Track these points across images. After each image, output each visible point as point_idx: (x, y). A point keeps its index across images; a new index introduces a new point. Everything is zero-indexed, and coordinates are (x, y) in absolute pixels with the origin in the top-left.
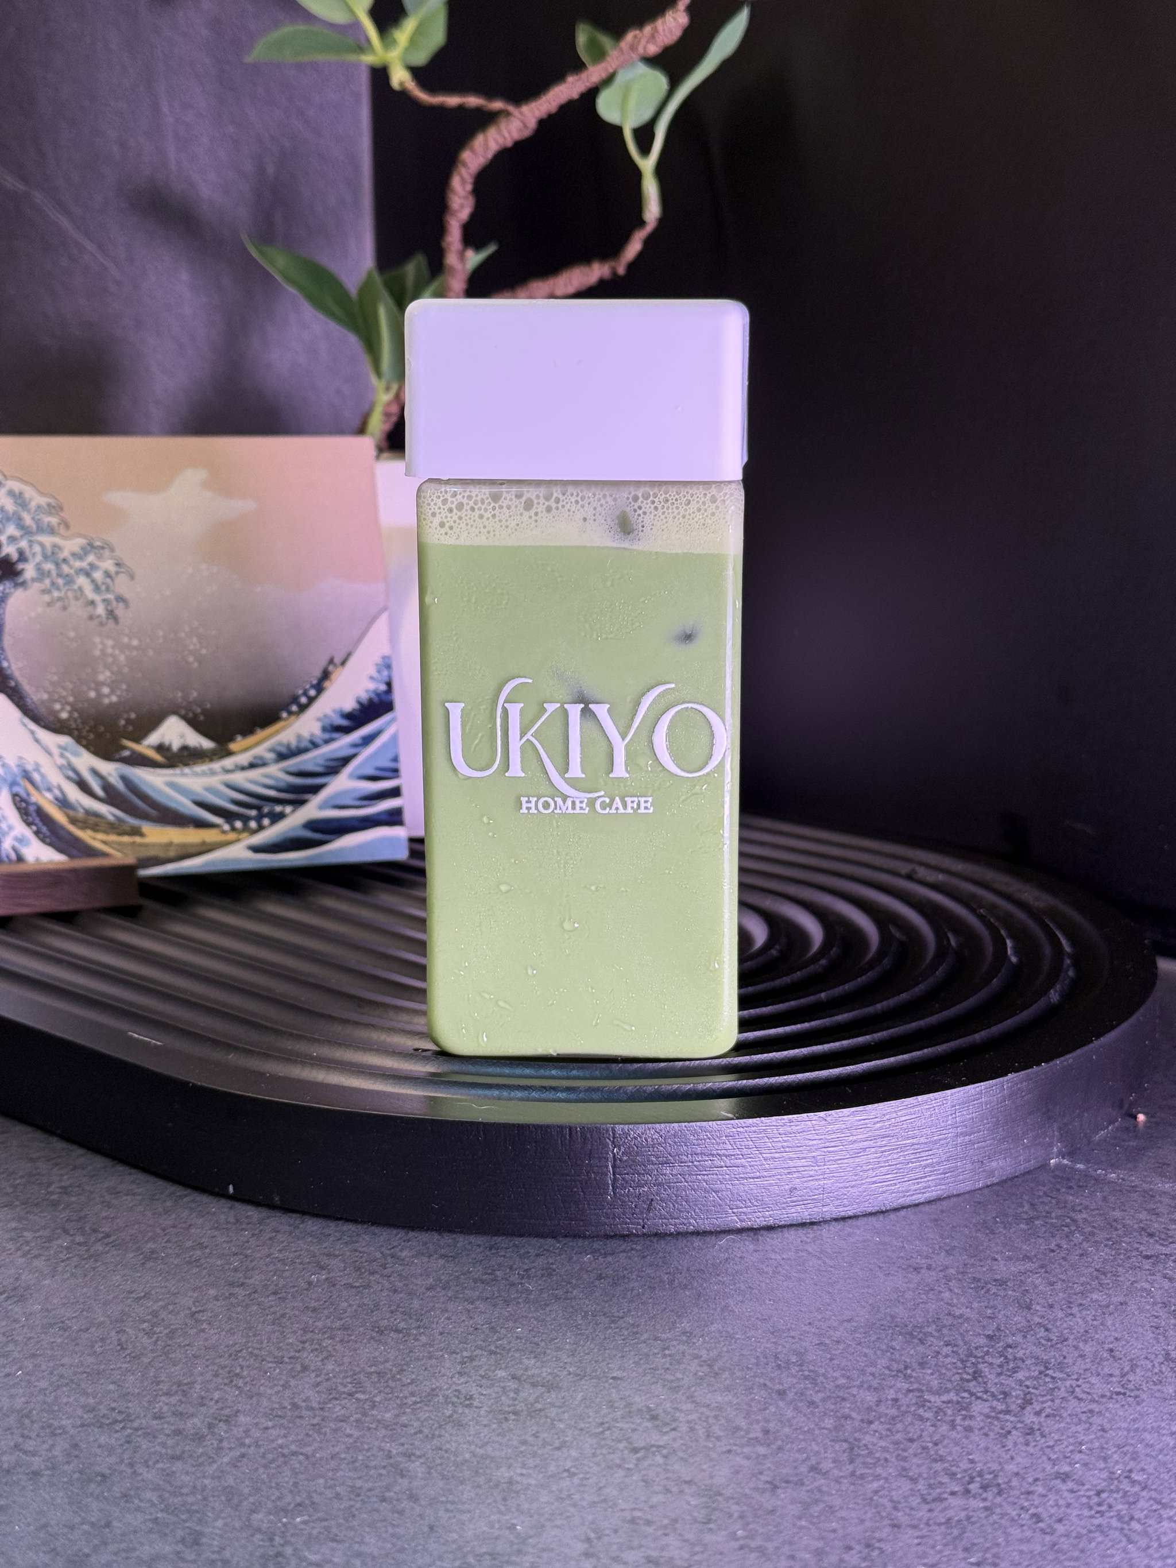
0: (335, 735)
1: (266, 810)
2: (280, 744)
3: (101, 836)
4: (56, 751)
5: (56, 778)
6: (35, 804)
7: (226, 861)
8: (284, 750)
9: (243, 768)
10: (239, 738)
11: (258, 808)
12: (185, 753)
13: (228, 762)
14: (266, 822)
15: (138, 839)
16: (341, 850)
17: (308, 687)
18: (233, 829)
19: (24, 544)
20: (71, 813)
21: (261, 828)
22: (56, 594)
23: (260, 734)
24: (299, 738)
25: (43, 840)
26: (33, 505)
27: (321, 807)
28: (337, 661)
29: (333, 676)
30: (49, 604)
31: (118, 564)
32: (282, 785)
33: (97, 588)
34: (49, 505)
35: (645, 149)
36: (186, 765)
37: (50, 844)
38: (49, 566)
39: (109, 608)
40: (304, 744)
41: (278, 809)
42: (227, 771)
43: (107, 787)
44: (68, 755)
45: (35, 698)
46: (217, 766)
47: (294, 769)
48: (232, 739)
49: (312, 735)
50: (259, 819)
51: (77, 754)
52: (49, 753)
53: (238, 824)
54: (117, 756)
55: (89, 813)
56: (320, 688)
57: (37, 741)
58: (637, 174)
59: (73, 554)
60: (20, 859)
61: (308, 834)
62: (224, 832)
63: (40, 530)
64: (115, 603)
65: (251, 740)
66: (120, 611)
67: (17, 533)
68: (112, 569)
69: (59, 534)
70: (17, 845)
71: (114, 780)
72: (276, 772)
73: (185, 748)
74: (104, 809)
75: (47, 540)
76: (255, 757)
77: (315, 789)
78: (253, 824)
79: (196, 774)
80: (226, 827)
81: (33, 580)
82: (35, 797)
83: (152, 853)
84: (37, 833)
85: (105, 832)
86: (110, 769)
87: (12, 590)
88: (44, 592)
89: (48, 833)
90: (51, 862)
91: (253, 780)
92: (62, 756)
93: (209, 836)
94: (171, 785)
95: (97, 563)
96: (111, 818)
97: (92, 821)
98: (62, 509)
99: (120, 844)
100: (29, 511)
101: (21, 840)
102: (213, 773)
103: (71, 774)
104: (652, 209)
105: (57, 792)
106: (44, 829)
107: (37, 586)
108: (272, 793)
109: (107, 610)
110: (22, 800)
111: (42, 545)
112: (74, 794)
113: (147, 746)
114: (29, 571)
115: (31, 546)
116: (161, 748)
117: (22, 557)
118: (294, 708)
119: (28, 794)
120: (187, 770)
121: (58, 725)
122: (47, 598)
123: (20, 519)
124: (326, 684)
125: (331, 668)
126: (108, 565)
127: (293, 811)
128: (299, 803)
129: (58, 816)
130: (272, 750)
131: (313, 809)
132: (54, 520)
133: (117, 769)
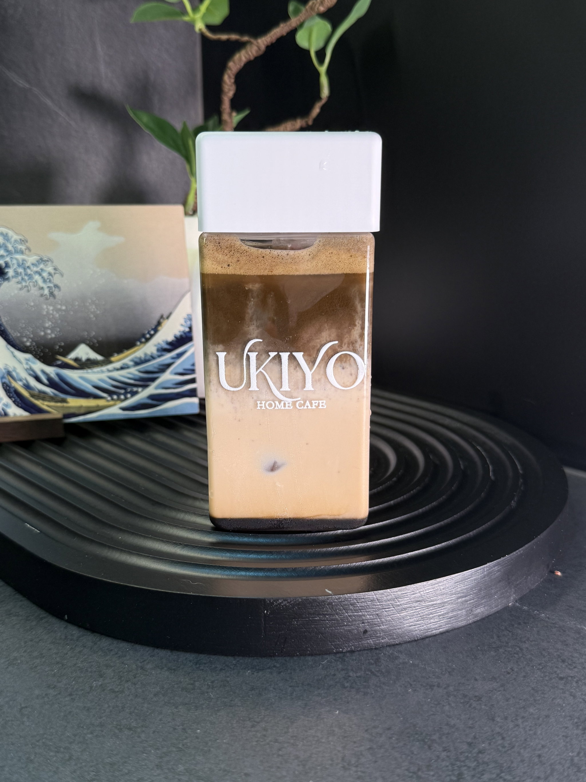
0: (163, 353)
1: (129, 390)
2: (136, 358)
3: (46, 403)
4: (24, 362)
5: (24, 375)
6: (14, 387)
7: (109, 415)
8: (138, 360)
9: (118, 370)
10: (116, 355)
11: (125, 389)
12: (89, 362)
13: (110, 367)
14: (129, 395)
15: (65, 405)
16: (166, 409)
17: (150, 330)
18: (112, 399)
19: (8, 259)
20: (31, 392)
21: (126, 399)
22: (24, 284)
23: (126, 353)
24: (146, 355)
25: (18, 406)
26: (13, 240)
27: (157, 388)
28: (165, 316)
29: (163, 324)
30: (21, 289)
31: (55, 269)
32: (137, 377)
33: (45, 281)
34: (21, 240)
35: (321, 61)
36: (89, 368)
37: (21, 407)
38: (20, 270)
39: (51, 291)
40: (148, 358)
41: (135, 389)
42: (109, 371)
43: (49, 379)
44: (30, 363)
45: (14, 336)
46: (104, 368)
47: (142, 370)
48: (111, 355)
49: (152, 353)
50: (125, 394)
51: (34, 363)
52: (20, 362)
53: (115, 397)
54: (55, 364)
55: (41, 392)
56: (156, 330)
57: (14, 356)
58: (317, 74)
59: (33, 264)
60: (6, 414)
61: (150, 401)
62: (108, 401)
63: (17, 251)
64: (54, 289)
65: (121, 356)
66: (56, 292)
67: (5, 254)
68: (52, 272)
69: (25, 254)
70: (5, 407)
71: (53, 375)
72: (134, 371)
73: (88, 360)
74: (49, 390)
75: (19, 257)
76: (124, 364)
77: (153, 380)
78: (122, 397)
79: (94, 373)
80: (109, 398)
81: (13, 277)
82: (14, 384)
83: (72, 411)
84: (14, 402)
85: (49, 401)
86: (51, 371)
87: (2, 282)
88: (18, 283)
89: (20, 402)
90: (21, 416)
91: (122, 375)
92: (27, 364)
93: (101, 403)
94: (81, 378)
95: (45, 269)
96: (52, 394)
97: (42, 396)
98: (27, 242)
99: (57, 407)
100: (11, 243)
101: (7, 405)
102: (102, 372)
103: (31, 372)
104: (325, 92)
105: (25, 381)
106: (18, 400)
107: (14, 280)
108: (132, 382)
109: (49, 291)
110: (7, 385)
111: (17, 259)
112: (33, 383)
113: (69, 359)
114: (10, 272)
115: (11, 261)
116: (76, 360)
117: (7, 265)
118: (143, 340)
119: (10, 382)
120: (89, 371)
121: (25, 349)
122: (19, 286)
123: (6, 247)
124: (159, 328)
125: (162, 320)
126: (50, 269)
127: (142, 391)
128: (145, 386)
129: (25, 393)
130: (132, 360)
131: (152, 390)
132: (23, 247)
133: (54, 370)
